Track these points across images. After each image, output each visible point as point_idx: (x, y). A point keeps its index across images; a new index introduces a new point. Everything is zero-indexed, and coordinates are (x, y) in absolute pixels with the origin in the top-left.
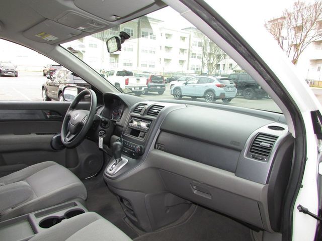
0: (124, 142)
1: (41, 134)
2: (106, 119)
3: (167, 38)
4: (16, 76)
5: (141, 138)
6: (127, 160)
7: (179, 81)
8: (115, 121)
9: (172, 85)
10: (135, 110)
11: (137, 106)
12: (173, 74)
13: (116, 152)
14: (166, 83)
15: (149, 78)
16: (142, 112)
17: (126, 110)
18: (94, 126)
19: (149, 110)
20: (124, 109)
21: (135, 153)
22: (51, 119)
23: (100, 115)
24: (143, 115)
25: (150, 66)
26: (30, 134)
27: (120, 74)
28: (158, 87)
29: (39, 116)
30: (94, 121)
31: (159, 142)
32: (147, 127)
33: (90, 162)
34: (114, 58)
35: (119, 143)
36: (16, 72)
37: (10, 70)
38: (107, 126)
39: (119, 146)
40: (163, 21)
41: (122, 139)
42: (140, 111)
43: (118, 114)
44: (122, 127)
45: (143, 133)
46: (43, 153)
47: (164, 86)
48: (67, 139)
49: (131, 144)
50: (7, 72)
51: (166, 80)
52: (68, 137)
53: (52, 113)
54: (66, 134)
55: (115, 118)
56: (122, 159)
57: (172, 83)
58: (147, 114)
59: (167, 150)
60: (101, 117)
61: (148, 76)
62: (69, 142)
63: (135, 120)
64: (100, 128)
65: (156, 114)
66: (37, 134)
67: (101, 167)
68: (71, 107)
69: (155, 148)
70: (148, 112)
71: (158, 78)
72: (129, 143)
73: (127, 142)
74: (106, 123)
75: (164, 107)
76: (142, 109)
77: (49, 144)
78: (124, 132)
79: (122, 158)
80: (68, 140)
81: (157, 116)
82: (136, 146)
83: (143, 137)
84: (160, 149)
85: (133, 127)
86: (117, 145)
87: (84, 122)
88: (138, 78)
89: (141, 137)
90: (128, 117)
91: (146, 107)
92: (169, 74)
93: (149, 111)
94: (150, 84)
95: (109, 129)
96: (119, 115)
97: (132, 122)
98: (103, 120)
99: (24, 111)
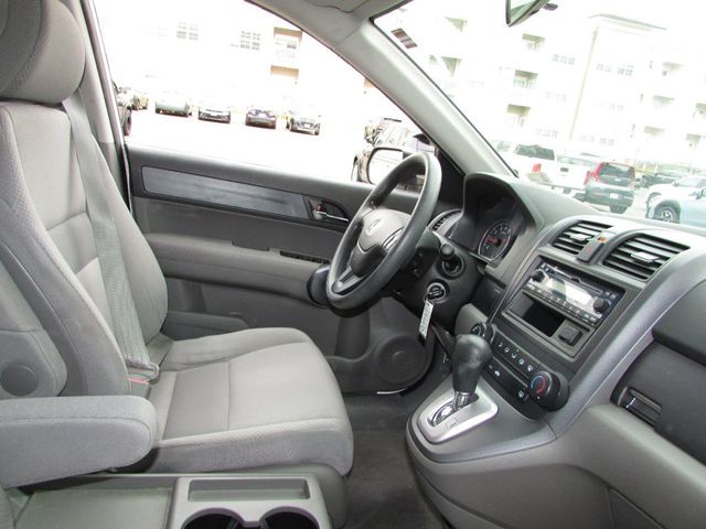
0: (498, 338)
1: (292, 256)
2: (458, 251)
3: (665, 73)
4: (317, 134)
5: (563, 345)
6: (494, 409)
7: (676, 185)
8: (484, 264)
9: (654, 194)
10: (559, 240)
11: (569, 229)
12: (661, 167)
13: (461, 370)
14: (637, 187)
15: (593, 169)
16: (585, 253)
17: (528, 233)
18: (415, 264)
19: (616, 250)
20: (521, 230)
21: (527, 391)
22: (323, 223)
23: (446, 236)
24: (587, 262)
25: (603, 141)
26: (268, 250)
27: (524, 151)
28: (614, 196)
29: (295, 208)
30: (420, 249)
31: (635, 381)
32: (598, 309)
33: (397, 354)
34: (517, 116)
35: (479, 341)
36: (317, 126)
37: (308, 121)
38: (455, 272)
39: (476, 352)
40: (664, 29)
41: (495, 328)
42: (579, 245)
43: (499, 243)
44: (503, 286)
45: (575, 330)
46: (290, 303)
47: (631, 195)
48: (340, 284)
49: (520, 355)
50: (303, 124)
51: (638, 180)
52: (344, 281)
53: (328, 207)
54: (342, 268)
55: (487, 253)
56: (477, 397)
57: (654, 188)
58: (605, 263)
59: (670, 428)
60: (444, 241)
61: (591, 163)
62: (342, 293)
63: (551, 273)
64: (434, 272)
65: (643, 269)
66: (282, 254)
67: (422, 374)
68: (370, 200)
69: (613, 399)
70: (609, 257)
71: (618, 173)
72: (513, 350)
73: (507, 344)
74: (453, 261)
75: (685, 248)
76: (586, 242)
77: (305, 286)
78: (503, 307)
79: (478, 391)
80: (341, 286)
81: (652, 278)
82: (537, 368)
83: (572, 344)
84: (633, 412)
85: (541, 295)
86: (471, 345)
87: (389, 247)
88: (566, 166)
89: (562, 338)
90: (530, 258)
91: (607, 235)
92: (651, 166)
93: (616, 253)
94: (595, 184)
95: (459, 282)
96: (501, 245)
97: (538, 278)
98: (447, 251)
99: (263, 192)
